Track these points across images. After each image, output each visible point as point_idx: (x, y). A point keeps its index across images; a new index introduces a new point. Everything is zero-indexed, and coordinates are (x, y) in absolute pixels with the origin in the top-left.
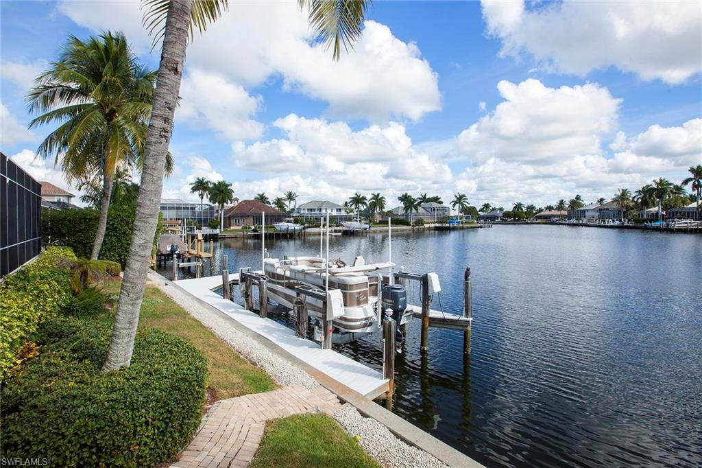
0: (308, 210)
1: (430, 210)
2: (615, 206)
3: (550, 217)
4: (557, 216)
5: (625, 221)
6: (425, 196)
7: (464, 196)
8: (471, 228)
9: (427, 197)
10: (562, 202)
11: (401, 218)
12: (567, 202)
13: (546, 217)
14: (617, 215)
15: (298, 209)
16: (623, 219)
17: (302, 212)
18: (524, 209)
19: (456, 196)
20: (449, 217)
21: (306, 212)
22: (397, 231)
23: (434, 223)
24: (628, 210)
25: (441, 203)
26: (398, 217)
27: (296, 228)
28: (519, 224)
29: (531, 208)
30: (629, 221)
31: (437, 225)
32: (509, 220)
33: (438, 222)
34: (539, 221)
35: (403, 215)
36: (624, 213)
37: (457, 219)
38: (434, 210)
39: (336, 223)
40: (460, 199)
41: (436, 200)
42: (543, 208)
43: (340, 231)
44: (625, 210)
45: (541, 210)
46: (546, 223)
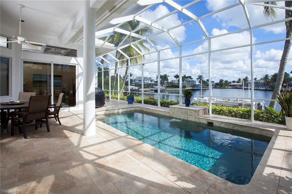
0: (139, 80)
1: (188, 82)
2: (262, 81)
3: (235, 85)
4: (238, 85)
5: (267, 87)
6: (185, 75)
7: (202, 76)
8: (205, 89)
9: (186, 76)
10: (240, 79)
11: (176, 85)
12: (242, 79)
13: (232, 85)
14: (264, 85)
15: (134, 80)
16: (266, 87)
17: (136, 82)
18: (224, 82)
19: (198, 76)
20: (196, 85)
21: (138, 81)
22: (176, 90)
23: (190, 87)
24: (268, 83)
25: (192, 78)
26: (175, 84)
27: (136, 88)
28: (222, 88)
29: (226, 81)
30: (269, 87)
31: (191, 88)
32: (218, 86)
33: (191, 87)
34: (230, 87)
35: (177, 84)
36: (267, 84)
37: (199, 86)
38: (190, 82)
39: (151, 87)
40: (200, 77)
41: (190, 77)
42: (231, 82)
43: (153, 90)
44: (267, 83)
45: (230, 83)
46: (233, 88)
